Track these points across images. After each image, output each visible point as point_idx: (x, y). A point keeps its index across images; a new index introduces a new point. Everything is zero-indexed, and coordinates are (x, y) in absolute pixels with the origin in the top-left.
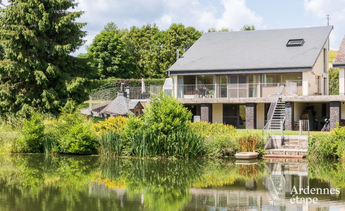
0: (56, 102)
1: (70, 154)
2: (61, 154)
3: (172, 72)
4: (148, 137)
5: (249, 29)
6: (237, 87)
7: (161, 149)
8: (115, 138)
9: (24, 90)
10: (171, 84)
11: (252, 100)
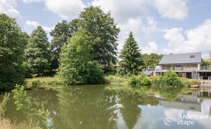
0: (137, 72)
2: (141, 85)
3: (160, 64)
5: (171, 54)
6: (178, 68)
7: (171, 84)
8: (156, 81)
9: (127, 69)
11: (183, 71)
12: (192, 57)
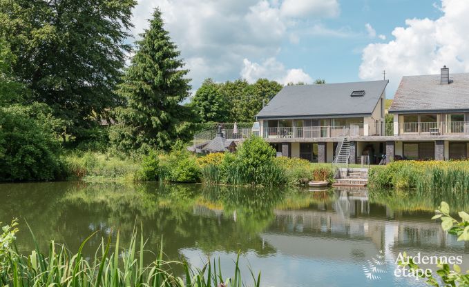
0: (168, 142)
1: (180, 182)
2: (172, 182)
3: (259, 118)
4: (241, 169)
5: (320, 83)
6: (311, 129)
7: (251, 178)
8: (215, 170)
9: (143, 132)
10: (258, 127)
11: (323, 139)
12: (358, 94)
